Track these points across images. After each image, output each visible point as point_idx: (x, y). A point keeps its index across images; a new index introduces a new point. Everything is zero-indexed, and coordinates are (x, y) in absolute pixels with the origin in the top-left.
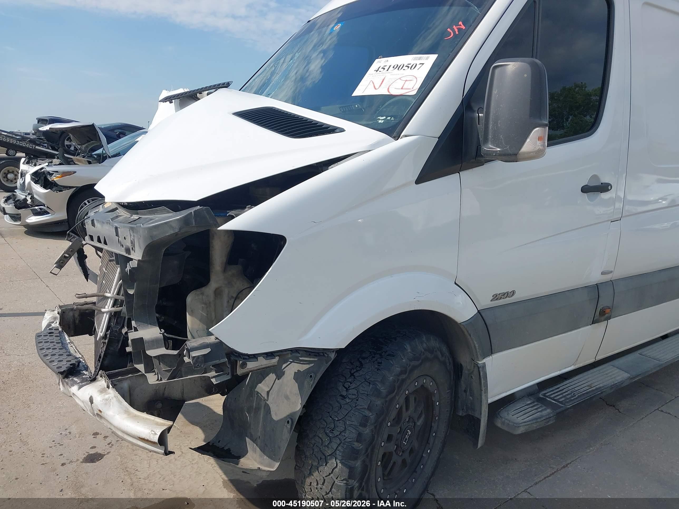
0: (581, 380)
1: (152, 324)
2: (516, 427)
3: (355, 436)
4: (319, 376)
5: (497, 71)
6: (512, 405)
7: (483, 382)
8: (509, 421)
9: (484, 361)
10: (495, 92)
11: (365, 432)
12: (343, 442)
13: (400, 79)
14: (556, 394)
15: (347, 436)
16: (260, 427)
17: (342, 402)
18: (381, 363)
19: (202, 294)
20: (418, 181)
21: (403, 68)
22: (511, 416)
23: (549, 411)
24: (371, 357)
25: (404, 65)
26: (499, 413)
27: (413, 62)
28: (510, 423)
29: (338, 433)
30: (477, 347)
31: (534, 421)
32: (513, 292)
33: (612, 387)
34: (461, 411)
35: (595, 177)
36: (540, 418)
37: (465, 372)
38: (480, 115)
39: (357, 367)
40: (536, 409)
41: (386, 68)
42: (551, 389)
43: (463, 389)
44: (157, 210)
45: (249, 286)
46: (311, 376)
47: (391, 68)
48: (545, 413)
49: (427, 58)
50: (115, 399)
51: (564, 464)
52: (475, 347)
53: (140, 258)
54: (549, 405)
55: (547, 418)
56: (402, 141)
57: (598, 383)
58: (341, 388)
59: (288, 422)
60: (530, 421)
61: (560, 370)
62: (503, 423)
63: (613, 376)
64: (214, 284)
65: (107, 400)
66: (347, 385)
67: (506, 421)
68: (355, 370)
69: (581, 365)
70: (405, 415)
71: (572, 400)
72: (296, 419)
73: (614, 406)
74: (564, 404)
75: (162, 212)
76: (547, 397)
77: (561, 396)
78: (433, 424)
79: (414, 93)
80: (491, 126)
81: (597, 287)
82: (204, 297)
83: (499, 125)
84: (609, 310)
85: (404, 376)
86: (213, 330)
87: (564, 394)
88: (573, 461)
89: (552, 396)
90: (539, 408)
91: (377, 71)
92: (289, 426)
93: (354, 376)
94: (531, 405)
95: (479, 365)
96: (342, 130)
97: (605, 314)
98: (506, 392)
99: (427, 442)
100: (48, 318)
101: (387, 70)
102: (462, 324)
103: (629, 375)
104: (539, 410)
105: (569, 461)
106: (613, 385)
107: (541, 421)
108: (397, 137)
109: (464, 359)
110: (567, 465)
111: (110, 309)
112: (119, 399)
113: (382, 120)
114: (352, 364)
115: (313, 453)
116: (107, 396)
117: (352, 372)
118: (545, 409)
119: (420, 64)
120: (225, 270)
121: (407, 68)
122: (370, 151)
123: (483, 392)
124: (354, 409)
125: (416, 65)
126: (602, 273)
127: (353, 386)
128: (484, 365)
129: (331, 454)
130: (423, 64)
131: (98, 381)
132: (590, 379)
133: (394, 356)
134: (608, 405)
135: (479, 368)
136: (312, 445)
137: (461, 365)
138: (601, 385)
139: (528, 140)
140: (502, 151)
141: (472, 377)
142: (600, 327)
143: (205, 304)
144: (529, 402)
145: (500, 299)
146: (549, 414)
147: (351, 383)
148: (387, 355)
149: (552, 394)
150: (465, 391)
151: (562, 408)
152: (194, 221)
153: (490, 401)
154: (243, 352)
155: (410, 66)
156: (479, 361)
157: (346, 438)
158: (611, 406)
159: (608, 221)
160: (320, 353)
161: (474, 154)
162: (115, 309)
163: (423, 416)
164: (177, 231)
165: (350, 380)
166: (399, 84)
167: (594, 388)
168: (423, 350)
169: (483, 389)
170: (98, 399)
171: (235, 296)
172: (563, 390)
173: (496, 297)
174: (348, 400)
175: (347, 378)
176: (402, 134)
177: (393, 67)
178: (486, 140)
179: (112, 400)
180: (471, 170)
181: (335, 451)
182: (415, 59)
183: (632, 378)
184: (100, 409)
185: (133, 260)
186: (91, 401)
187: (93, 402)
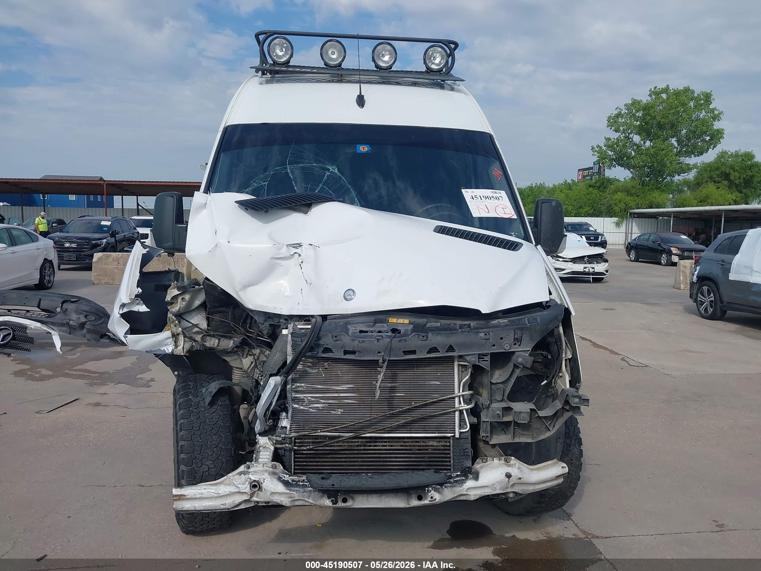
5: (543, 205)
41: (479, 197)
47: (482, 198)
50: (521, 465)
79: (515, 217)
80: (542, 237)
83: (548, 236)
91: (473, 199)
111: (464, 407)
116: (517, 466)
182: (493, 192)
184: (521, 477)
185: (517, 353)
186: (508, 476)
187: (511, 476)
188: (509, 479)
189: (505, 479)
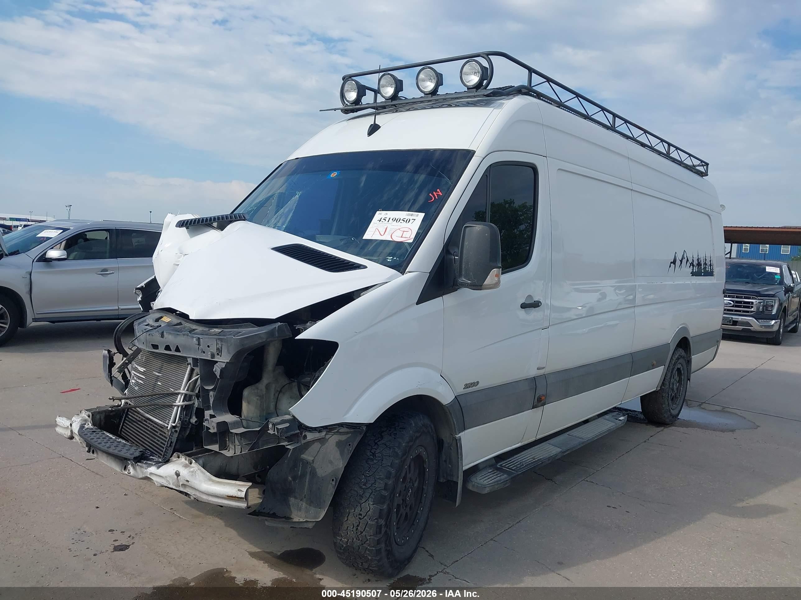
0: (526, 454)
1: (225, 412)
2: (483, 488)
3: (382, 486)
4: (355, 444)
5: (467, 229)
6: (478, 473)
7: (459, 451)
8: (478, 484)
9: (460, 435)
10: (466, 243)
11: (389, 483)
12: (374, 491)
13: (399, 229)
14: (509, 465)
15: (377, 486)
16: (306, 489)
17: (371, 463)
18: (396, 434)
19: (257, 389)
20: (418, 303)
21: (400, 222)
22: (479, 480)
23: (505, 476)
24: (388, 430)
25: (400, 219)
26: (470, 479)
27: (407, 217)
28: (479, 485)
29: (370, 485)
30: (455, 424)
31: (496, 483)
32: (478, 382)
33: (549, 459)
34: (442, 479)
35: (530, 297)
36: (500, 481)
37: (446, 445)
38: (456, 257)
39: (379, 438)
40: (496, 475)
41: (387, 220)
42: (505, 462)
43: (444, 459)
44: (242, 325)
45: (288, 382)
46: (350, 445)
47: (391, 220)
48: (502, 477)
49: (417, 215)
50: (199, 471)
51: (518, 521)
52: (454, 422)
53: (228, 361)
54: (505, 472)
55: (505, 481)
56: (407, 276)
57: (539, 456)
58: (369, 454)
59: (333, 480)
60: (492, 483)
61: (511, 446)
62: (473, 486)
63: (549, 451)
64: (265, 380)
65: (192, 472)
66: (373, 451)
67: (476, 484)
68: (378, 440)
69: (526, 442)
70: (409, 476)
71: (521, 468)
72: (339, 477)
73: (551, 480)
74: (516, 471)
75: (247, 327)
76: (503, 466)
77: (513, 466)
78: (424, 487)
79: (411, 241)
80: (463, 266)
81: (534, 378)
82: (259, 391)
83: (469, 266)
84: (544, 397)
85: (411, 444)
86: (292, 409)
87: (515, 464)
88: (524, 518)
89: (507, 466)
90: (498, 474)
91: (380, 221)
92: (334, 483)
93: (377, 444)
94: (492, 473)
95: (457, 438)
96: (365, 267)
97: (541, 401)
98: (474, 462)
99: (421, 502)
100: (78, 421)
101: (388, 222)
102: (446, 406)
103: (561, 450)
104: (499, 475)
105: (521, 519)
106: (549, 457)
107: (500, 483)
108: (403, 273)
109: (445, 435)
110: (520, 521)
111: (181, 403)
112: (202, 471)
113: (390, 259)
114: (374, 436)
115: (350, 503)
116: (192, 469)
117: (376, 441)
118: (503, 475)
119: (413, 219)
120: (274, 371)
121: (403, 221)
122: (387, 283)
123: (459, 459)
124: (380, 467)
125: (410, 220)
126: (538, 369)
127: (378, 451)
128: (460, 439)
129: (365, 502)
130: (415, 220)
131: (172, 461)
132: (533, 454)
133: (404, 429)
134: (546, 479)
135: (456, 440)
136: (349, 498)
137: (442, 440)
138: (541, 457)
139: (489, 277)
140: (472, 283)
141: (451, 448)
142: (539, 410)
143: (260, 396)
144: (490, 471)
145: (469, 388)
146: (506, 478)
147: (376, 450)
148: (400, 428)
149: (506, 465)
150: (445, 461)
151: (514, 474)
152: (277, 333)
153: (465, 468)
154: (310, 426)
155: (405, 220)
156: (456, 435)
157: (376, 487)
158: (549, 480)
159: (540, 329)
160: (358, 426)
161: (452, 284)
162: (186, 403)
163: (418, 480)
164: (264, 340)
165: (375, 447)
166: (399, 233)
167: (536, 460)
168: (421, 426)
169: (460, 457)
170: (184, 472)
171: (279, 390)
172: (514, 461)
173: (467, 386)
174: (375, 461)
175: (373, 446)
176: (407, 271)
177: (393, 220)
178: (460, 275)
179: (197, 472)
180: (449, 294)
181: (368, 498)
182: (408, 215)
183: (564, 452)
184: (188, 480)
185: (218, 363)
186: (178, 474)
187: (179, 475)
188: (177, 477)
189: (174, 475)
